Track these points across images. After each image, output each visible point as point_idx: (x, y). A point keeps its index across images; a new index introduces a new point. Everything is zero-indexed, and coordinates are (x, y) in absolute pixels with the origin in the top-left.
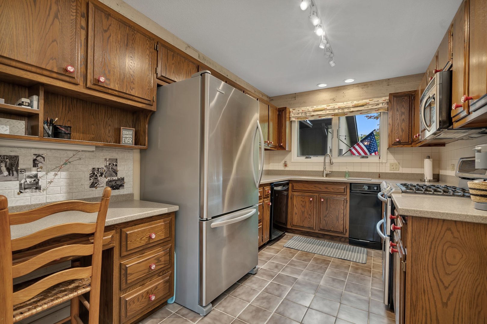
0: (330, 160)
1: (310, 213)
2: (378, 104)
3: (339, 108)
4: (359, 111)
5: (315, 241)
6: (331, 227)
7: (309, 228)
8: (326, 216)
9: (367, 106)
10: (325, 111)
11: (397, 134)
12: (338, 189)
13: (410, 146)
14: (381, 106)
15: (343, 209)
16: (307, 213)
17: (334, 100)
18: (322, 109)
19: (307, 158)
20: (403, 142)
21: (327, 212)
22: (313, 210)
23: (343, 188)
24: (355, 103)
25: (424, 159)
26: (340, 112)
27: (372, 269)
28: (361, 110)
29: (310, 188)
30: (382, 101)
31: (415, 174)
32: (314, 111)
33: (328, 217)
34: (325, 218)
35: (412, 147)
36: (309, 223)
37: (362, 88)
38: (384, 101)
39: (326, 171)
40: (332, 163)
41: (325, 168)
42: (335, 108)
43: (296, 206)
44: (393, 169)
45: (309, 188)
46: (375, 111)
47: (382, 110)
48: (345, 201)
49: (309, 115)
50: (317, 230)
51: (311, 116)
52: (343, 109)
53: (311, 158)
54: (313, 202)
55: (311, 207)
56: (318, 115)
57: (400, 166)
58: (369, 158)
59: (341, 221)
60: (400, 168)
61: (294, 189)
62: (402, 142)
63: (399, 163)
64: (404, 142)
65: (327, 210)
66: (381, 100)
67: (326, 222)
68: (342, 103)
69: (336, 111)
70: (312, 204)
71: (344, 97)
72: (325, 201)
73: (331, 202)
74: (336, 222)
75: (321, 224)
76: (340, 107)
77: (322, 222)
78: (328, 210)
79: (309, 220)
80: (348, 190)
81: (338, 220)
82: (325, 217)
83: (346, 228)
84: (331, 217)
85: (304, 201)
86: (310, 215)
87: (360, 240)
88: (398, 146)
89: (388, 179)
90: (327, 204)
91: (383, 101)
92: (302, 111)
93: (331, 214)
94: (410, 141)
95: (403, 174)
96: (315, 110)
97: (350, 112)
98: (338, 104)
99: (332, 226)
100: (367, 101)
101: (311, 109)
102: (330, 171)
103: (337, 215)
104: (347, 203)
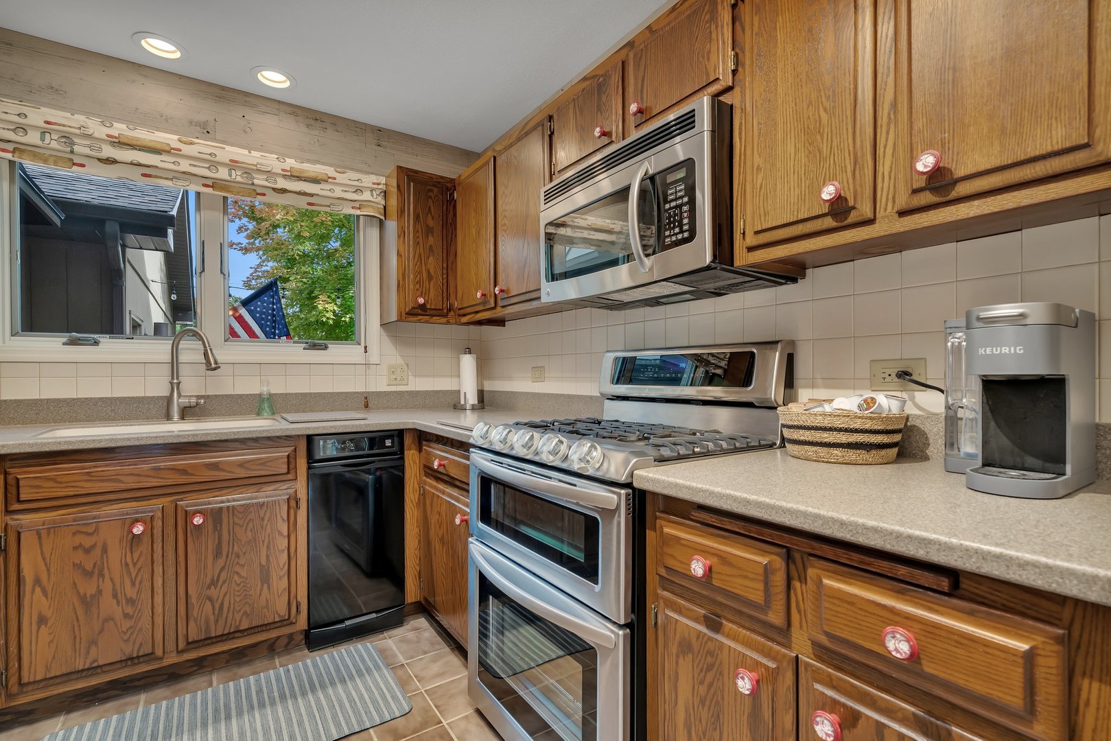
0: (206, 354)
1: (131, 592)
2: (358, 190)
3: (233, 165)
4: (305, 194)
5: (169, 709)
6: (238, 617)
7: (131, 660)
8: (214, 583)
9: (328, 187)
10: (172, 159)
11: (417, 283)
12: (263, 464)
13: (444, 320)
14: (366, 196)
15: (286, 533)
16: (115, 596)
17: (206, 131)
18: (159, 146)
19: (72, 342)
20: (431, 309)
21: (221, 562)
22: (147, 576)
23: (281, 458)
24: (291, 163)
25: (461, 356)
26: (239, 179)
27: (444, 723)
28: (312, 195)
29: (125, 479)
30: (371, 185)
31: (440, 391)
32: (120, 143)
33: (224, 582)
34: (213, 592)
35: (448, 323)
36: (127, 641)
37: (308, 126)
38: (376, 186)
39: (179, 396)
40: (213, 366)
41: (175, 385)
42: (216, 159)
43: (37, 581)
44: (395, 382)
45: (120, 481)
46: (353, 208)
47: (371, 209)
48: (293, 503)
49: (87, 151)
50: (174, 654)
51: (99, 160)
52: (248, 172)
53: (96, 343)
54: (147, 540)
55: (135, 564)
56: (140, 165)
57: (410, 374)
58: (328, 350)
59: (280, 578)
60: (411, 378)
61: (23, 497)
62: (428, 307)
63: (408, 365)
64: (433, 307)
65: (218, 554)
66: (368, 180)
67: (217, 606)
68: (246, 152)
69: (223, 174)
70: (145, 547)
71: (245, 132)
72: (210, 521)
73: (236, 520)
74: (261, 590)
75: (192, 624)
76: (237, 162)
77: (195, 614)
78: (225, 554)
79: (127, 624)
80: (302, 464)
81: (265, 578)
82: (209, 588)
83: (299, 599)
84: (236, 578)
85: (93, 546)
86: (131, 601)
87: (348, 623)
88: (420, 317)
89: (384, 408)
90: (221, 530)
91: (374, 184)
92: (47, 123)
93: (237, 569)
94: (445, 306)
95: (418, 392)
96: (123, 140)
97: (274, 189)
98: (228, 148)
99: (245, 613)
100: (330, 171)
101: (98, 129)
102: (199, 397)
103: (264, 563)
104: (298, 507)
